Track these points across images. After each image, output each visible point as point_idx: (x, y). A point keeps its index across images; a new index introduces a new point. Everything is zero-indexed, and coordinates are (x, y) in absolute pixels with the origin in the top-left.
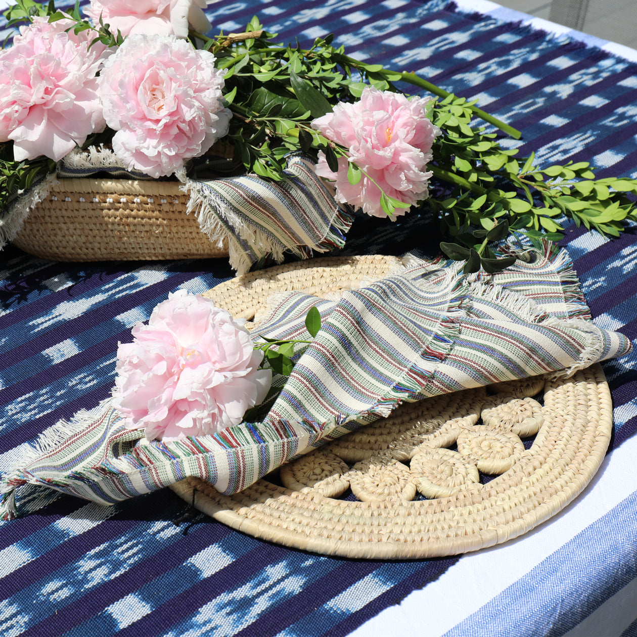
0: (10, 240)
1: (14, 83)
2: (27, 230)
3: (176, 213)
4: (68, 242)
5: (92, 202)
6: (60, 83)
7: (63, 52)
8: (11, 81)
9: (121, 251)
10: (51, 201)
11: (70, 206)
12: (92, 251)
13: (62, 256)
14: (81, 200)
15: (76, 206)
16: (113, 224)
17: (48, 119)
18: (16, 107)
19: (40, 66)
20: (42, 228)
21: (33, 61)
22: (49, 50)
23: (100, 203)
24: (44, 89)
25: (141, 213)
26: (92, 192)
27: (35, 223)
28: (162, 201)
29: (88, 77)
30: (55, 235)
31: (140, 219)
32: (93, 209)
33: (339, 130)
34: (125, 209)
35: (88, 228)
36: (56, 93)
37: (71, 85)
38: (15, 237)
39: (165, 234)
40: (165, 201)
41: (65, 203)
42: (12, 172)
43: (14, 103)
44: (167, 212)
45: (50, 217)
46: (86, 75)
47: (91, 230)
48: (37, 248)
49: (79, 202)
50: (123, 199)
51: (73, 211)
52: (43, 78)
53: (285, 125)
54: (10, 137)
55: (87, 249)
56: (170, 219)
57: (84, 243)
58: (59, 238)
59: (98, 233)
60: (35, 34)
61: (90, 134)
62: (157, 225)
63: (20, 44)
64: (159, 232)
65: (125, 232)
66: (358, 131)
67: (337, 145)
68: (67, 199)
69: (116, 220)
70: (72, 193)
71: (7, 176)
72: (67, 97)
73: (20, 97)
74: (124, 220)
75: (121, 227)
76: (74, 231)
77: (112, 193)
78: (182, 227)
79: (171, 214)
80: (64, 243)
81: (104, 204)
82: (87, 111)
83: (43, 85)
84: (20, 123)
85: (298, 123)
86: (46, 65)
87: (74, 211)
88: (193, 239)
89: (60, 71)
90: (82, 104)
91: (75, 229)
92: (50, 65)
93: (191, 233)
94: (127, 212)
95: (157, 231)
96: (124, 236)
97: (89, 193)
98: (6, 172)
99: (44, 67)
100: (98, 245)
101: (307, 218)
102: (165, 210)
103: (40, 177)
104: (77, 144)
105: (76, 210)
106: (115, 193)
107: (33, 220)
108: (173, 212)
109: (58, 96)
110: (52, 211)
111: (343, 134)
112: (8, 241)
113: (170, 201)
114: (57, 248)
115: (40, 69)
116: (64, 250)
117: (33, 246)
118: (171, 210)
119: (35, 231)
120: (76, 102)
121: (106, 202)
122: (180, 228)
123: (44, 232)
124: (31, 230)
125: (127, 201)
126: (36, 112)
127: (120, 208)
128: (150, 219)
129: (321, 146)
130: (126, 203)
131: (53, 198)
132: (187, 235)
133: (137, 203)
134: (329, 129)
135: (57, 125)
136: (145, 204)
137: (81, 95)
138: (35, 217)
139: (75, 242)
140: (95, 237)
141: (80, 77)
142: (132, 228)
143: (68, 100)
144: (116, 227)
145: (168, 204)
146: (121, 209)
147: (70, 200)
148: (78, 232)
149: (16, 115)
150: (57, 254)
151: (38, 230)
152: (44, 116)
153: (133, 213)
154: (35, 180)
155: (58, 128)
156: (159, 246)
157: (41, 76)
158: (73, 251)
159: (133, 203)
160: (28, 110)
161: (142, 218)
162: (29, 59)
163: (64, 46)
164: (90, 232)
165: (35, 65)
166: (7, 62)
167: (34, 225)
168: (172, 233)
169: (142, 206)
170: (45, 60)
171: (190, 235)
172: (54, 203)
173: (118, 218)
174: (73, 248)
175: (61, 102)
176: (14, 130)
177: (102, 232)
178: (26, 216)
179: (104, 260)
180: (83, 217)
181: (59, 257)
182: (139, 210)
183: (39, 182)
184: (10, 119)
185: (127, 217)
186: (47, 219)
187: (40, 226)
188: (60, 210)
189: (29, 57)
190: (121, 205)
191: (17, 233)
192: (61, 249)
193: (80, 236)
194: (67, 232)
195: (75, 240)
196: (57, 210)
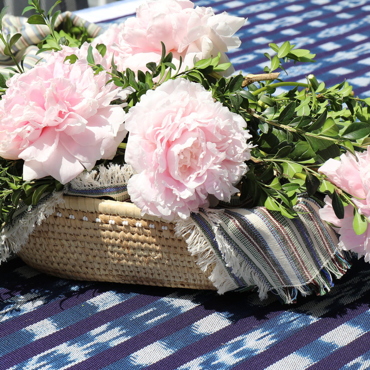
0: (14, 252)
1: (28, 104)
2: (31, 243)
3: (176, 241)
4: (69, 259)
5: (95, 222)
6: (74, 108)
7: (81, 78)
8: (26, 102)
9: (120, 273)
10: (56, 217)
11: (73, 223)
12: (91, 270)
13: (63, 272)
14: (85, 218)
15: (79, 224)
16: (113, 246)
17: (59, 141)
18: (29, 128)
19: (56, 90)
20: (45, 243)
21: (49, 84)
22: (67, 76)
23: (102, 223)
24: (57, 112)
25: (142, 237)
26: (96, 212)
27: (39, 238)
28: (163, 228)
29: (103, 104)
30: (57, 251)
31: (140, 243)
32: (95, 229)
33: (346, 178)
34: (126, 232)
35: (89, 247)
36: (69, 117)
37: (85, 111)
38: (20, 250)
39: (163, 261)
40: (166, 228)
41: (69, 221)
42: (19, 186)
43: (27, 123)
44: (167, 239)
45: (53, 232)
46: (100, 103)
47: (92, 249)
48: (39, 262)
49: (82, 220)
50: (125, 222)
51: (75, 228)
52: (57, 101)
53: (292, 168)
54: (21, 156)
55: (87, 268)
56: (169, 246)
57: (84, 262)
58: (61, 254)
59: (98, 253)
60: (57, 59)
61: (99, 159)
62: (156, 251)
63: (40, 67)
64: (158, 258)
65: (125, 254)
66: (365, 181)
67: (343, 192)
68: (70, 217)
69: (117, 242)
70: (76, 211)
71: (14, 190)
72: (78, 122)
73: (33, 118)
74: (125, 242)
75: (121, 249)
76: (76, 249)
77: (114, 215)
78: (181, 255)
79: (170, 241)
80: (65, 260)
81: (106, 225)
82: (97, 137)
83: (58, 108)
84: (31, 143)
85: (306, 167)
86: (62, 90)
87: (77, 228)
88: (191, 268)
89: (75, 96)
90: (94, 129)
91: (76, 247)
92: (66, 90)
93: (189, 262)
94: (128, 235)
95: (156, 257)
96: (123, 259)
97: (92, 213)
98: (13, 186)
99: (60, 91)
100: (97, 266)
101: (298, 257)
102: (165, 236)
103: (46, 194)
104: (85, 168)
105: (79, 228)
106: (118, 215)
107: (37, 234)
108: (173, 239)
109: (70, 120)
110: (55, 227)
111: (350, 182)
112: (12, 252)
113: (171, 229)
114: (58, 264)
115: (55, 93)
116: (65, 267)
117: (36, 260)
118: (172, 237)
119: (38, 245)
120: (88, 127)
121: (107, 223)
122: (178, 256)
123: (47, 248)
124: (35, 244)
125: (129, 225)
126: (47, 134)
127: (121, 230)
128: (149, 244)
129: (328, 192)
130: (127, 227)
131: (58, 214)
132: (185, 264)
133: (138, 227)
134: (336, 176)
135: (67, 149)
136: (146, 229)
137: (93, 120)
138: (39, 232)
139: (76, 260)
140: (95, 256)
141: (94, 103)
142: (131, 251)
143: (79, 124)
144: (116, 248)
145: (169, 231)
146: (122, 232)
147: (73, 218)
148: (79, 250)
149: (28, 135)
150: (57, 270)
151: (41, 245)
152: (55, 138)
153: (134, 237)
154: (42, 197)
155: (68, 151)
156: (157, 272)
157: (56, 100)
158: (73, 269)
159: (135, 226)
160: (40, 131)
161: (142, 243)
162: (46, 82)
163: (82, 72)
164: (91, 252)
165: (50, 88)
166: (24, 83)
167: (37, 239)
168: (170, 261)
169: (143, 230)
170: (62, 85)
171: (188, 264)
172: (58, 219)
173: (119, 240)
174: (74, 266)
175: (72, 125)
176: (24, 149)
177: (102, 252)
178: (32, 231)
179: (103, 281)
180: (85, 236)
181: (60, 273)
182: (139, 234)
183: (45, 199)
184: (22, 139)
185: (128, 241)
186: (50, 234)
187: (43, 240)
188: (63, 226)
189: (46, 80)
190: (123, 227)
191: (22, 246)
192: (61, 265)
193: (81, 254)
194: (68, 250)
195: (76, 258)
196: (60, 227)
